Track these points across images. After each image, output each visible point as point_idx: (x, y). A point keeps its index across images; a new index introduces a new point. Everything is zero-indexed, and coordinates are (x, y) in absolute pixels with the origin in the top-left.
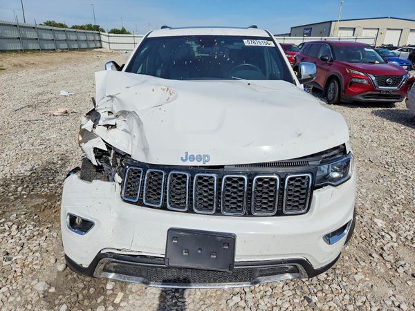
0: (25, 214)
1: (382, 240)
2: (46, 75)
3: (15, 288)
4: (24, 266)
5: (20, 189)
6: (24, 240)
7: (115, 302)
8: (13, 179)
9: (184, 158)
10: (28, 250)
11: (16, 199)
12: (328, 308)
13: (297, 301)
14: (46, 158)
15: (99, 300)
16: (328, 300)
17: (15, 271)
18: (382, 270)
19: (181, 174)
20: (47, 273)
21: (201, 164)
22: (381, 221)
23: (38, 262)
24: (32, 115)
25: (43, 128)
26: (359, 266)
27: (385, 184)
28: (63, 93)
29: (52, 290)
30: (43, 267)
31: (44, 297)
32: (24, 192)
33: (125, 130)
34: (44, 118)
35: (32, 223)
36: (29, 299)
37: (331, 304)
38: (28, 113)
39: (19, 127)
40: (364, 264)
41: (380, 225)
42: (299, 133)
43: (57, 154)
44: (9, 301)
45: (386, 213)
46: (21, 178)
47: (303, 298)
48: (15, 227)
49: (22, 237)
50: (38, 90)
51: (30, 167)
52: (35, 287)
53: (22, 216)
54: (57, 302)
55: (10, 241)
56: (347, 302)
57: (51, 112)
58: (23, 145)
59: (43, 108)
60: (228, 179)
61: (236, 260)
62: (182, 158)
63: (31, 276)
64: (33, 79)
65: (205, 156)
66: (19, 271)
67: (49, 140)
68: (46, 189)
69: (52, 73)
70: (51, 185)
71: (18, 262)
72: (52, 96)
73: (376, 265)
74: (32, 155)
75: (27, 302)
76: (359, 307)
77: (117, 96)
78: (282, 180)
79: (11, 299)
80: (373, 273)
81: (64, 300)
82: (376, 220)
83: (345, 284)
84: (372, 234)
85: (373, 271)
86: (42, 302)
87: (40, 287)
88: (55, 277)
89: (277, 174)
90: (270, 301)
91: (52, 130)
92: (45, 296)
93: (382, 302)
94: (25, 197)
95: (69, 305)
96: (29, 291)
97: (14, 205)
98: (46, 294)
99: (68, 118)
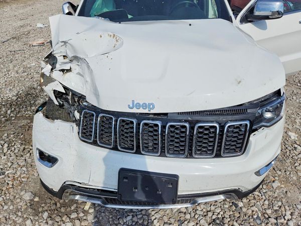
0: (14, 134)
1: (295, 151)
2: (26, 10)
3: (8, 198)
4: (14, 179)
5: (9, 112)
6: (13, 157)
7: (85, 209)
8: (3, 104)
9: (131, 106)
10: (17, 166)
11: (7, 120)
12: (251, 212)
13: (227, 206)
14: (28, 84)
15: (73, 208)
16: (251, 205)
17: (8, 184)
18: (295, 178)
19: (128, 120)
20: (32, 185)
21: (146, 111)
22: (294, 134)
23: (25, 175)
24: (16, 46)
25: (25, 57)
26: (276, 175)
27: (298, 101)
28: (39, 25)
29: (37, 199)
30: (29, 180)
31: (30, 206)
32: (12, 115)
33: (79, 74)
34: (25, 48)
35: (20, 142)
36: (19, 207)
37: (254, 208)
38: (13, 44)
39: (6, 57)
40: (280, 173)
41: (293, 138)
42: (239, 80)
43: (36, 81)
44: (4, 209)
45: (298, 127)
46: (9, 102)
47: (231, 204)
48: (6, 145)
49: (12, 154)
50: (20, 23)
51: (16, 92)
52: (23, 197)
53: (12, 136)
54: (40, 210)
55: (3, 157)
56: (266, 207)
57: (30, 43)
58: (9, 73)
59: (25, 39)
60: (172, 126)
61: (179, 194)
62: (129, 105)
63: (20, 188)
64: (16, 13)
65: (149, 105)
66: (10, 183)
67: (30, 68)
68: (29, 112)
69: (30, 8)
70: (33, 108)
71: (10, 176)
72: (31, 28)
73: (290, 174)
74: (17, 82)
75: (18, 210)
76: (276, 211)
77: (69, 42)
78: (222, 127)
79: (6, 207)
80: (287, 180)
81: (46, 208)
82: (290, 133)
83: (264, 191)
84: (287, 146)
85: (287, 179)
86: (29, 210)
87: (27, 196)
88: (39, 187)
89: (217, 122)
90: (205, 207)
91: (31, 59)
92: (32, 204)
93: (294, 206)
94: (13, 118)
95: (49, 212)
96: (18, 200)
97: (5, 126)
98: (32, 203)
99: (44, 47)
